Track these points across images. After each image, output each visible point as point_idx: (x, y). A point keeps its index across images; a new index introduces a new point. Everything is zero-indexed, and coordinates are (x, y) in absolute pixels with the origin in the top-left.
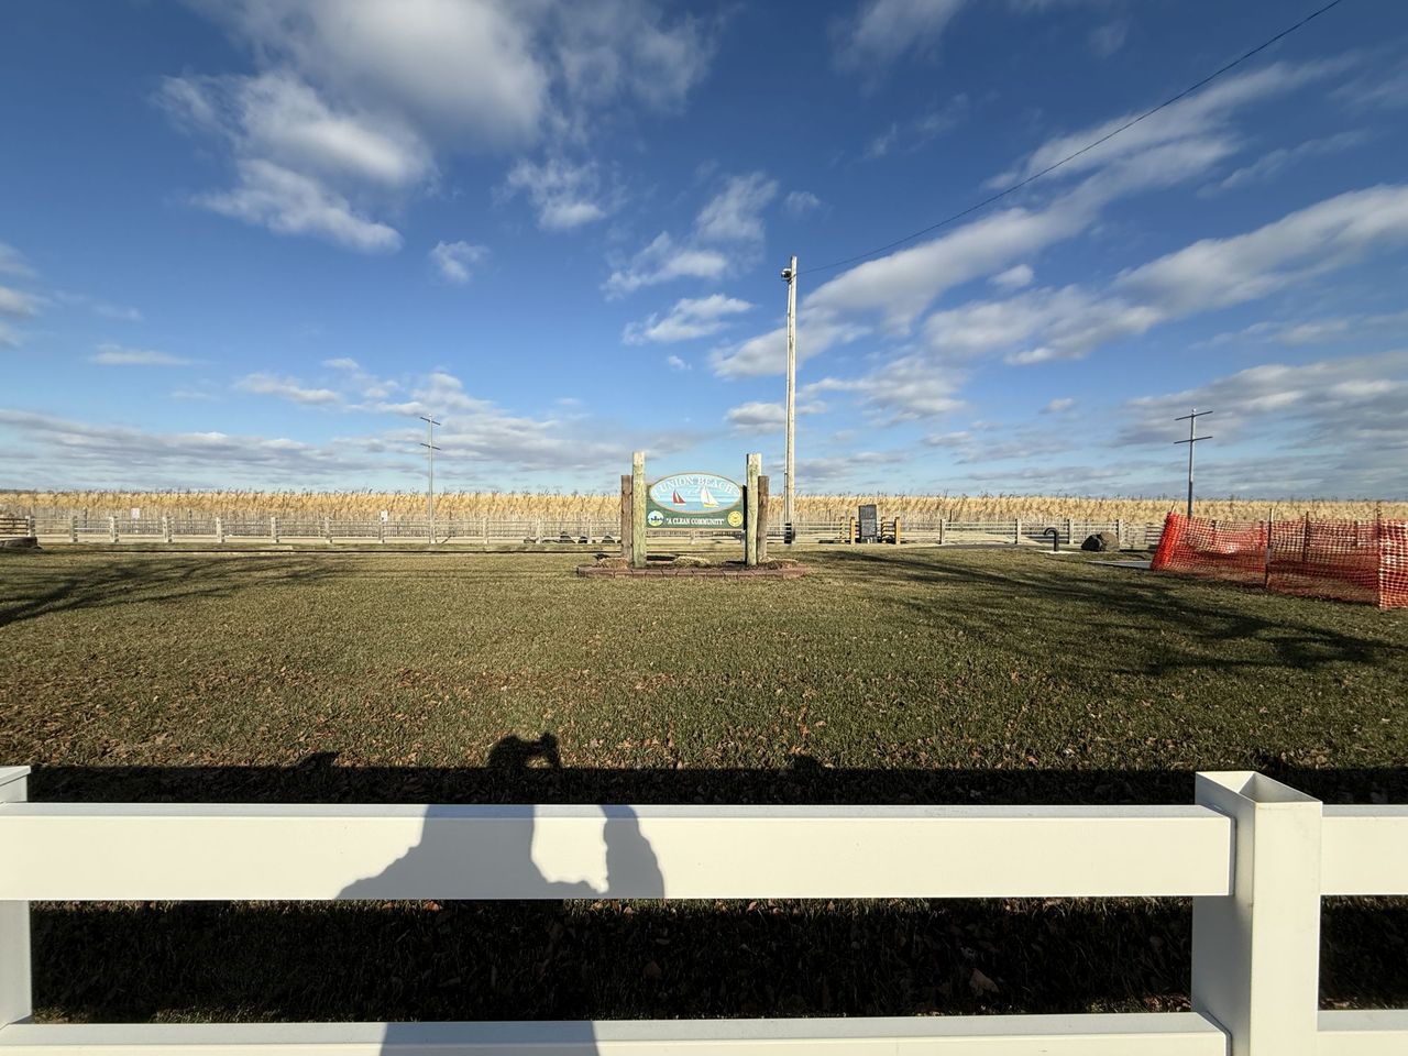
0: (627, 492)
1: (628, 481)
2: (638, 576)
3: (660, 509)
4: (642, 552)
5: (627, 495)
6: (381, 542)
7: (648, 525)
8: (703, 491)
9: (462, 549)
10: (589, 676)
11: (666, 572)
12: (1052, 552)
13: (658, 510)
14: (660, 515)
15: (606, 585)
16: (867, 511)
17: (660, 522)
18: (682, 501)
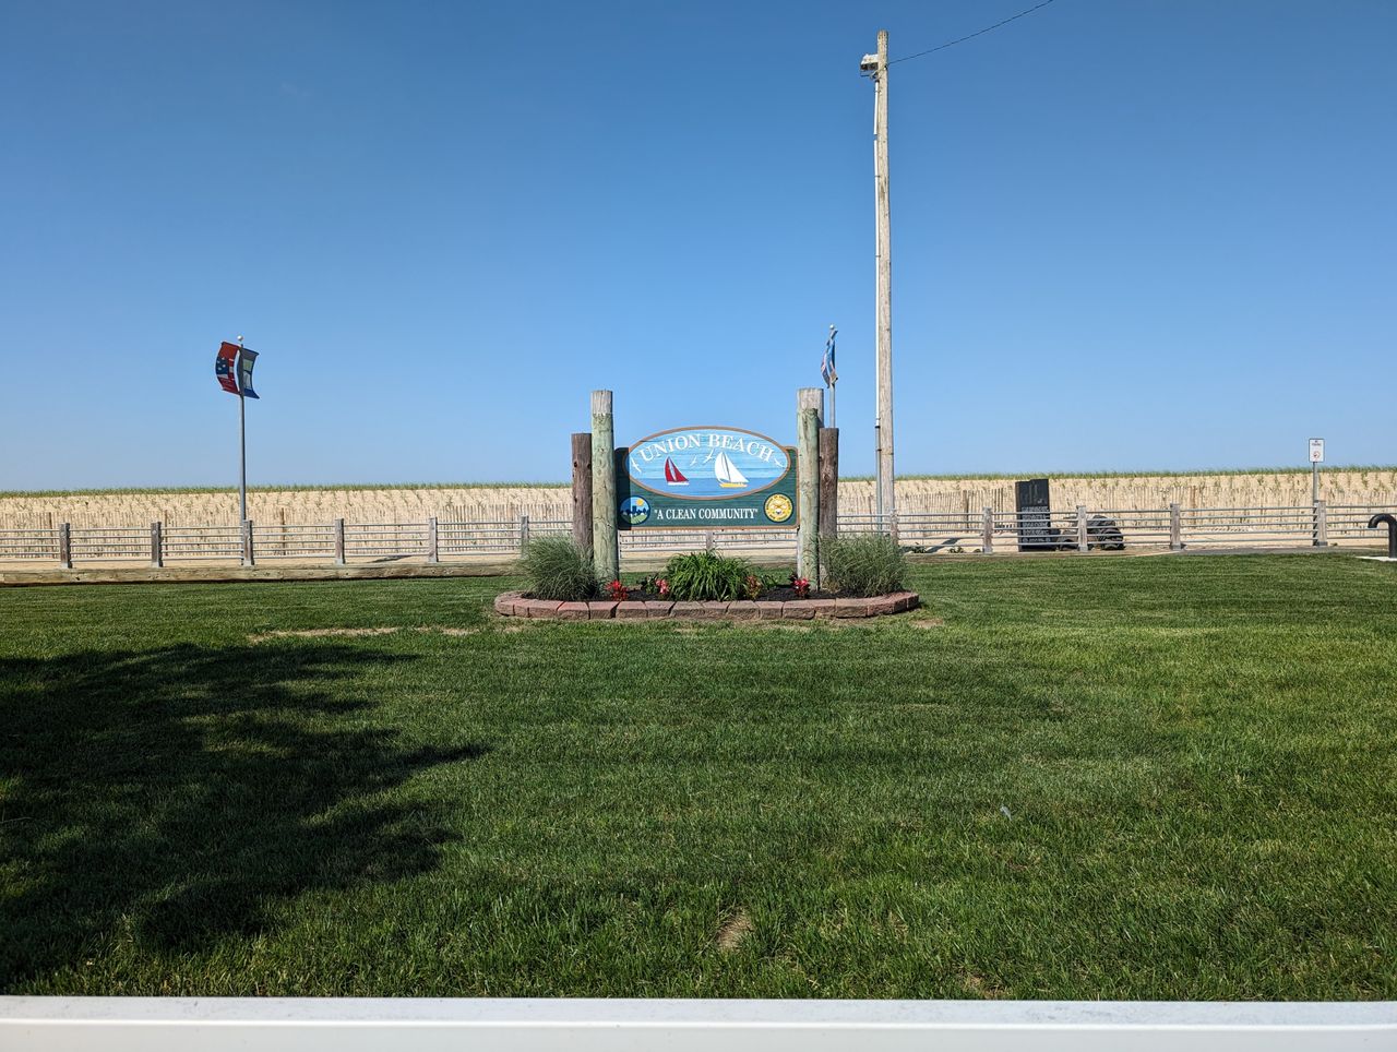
0: (582, 463)
1: (583, 444)
3: (641, 492)
5: (582, 469)
8: (720, 455)
13: (637, 495)
14: (641, 503)
17: (643, 516)
18: (680, 478)
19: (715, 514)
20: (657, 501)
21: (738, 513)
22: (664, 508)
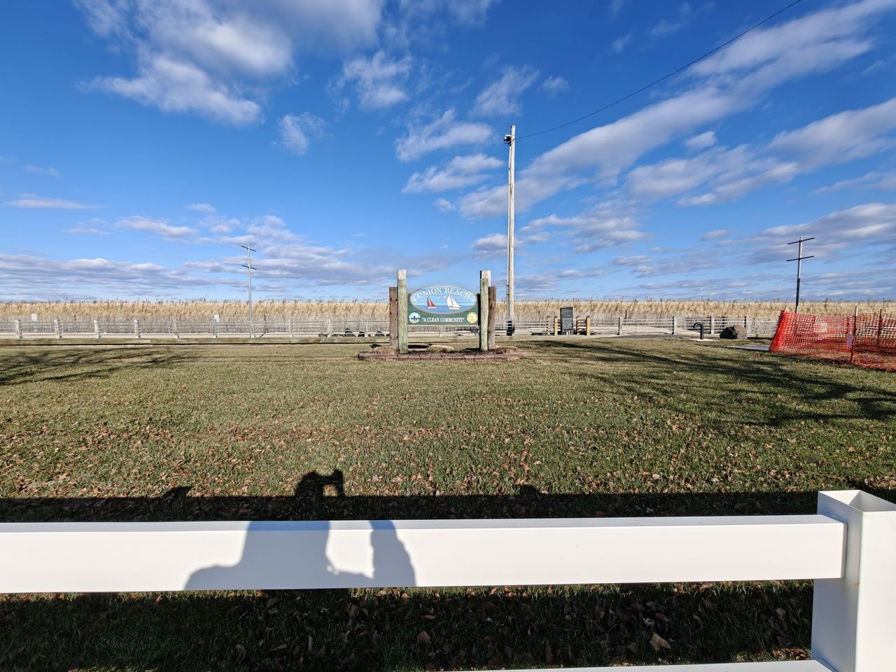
0: (394, 299)
1: (394, 290)
2: (403, 359)
3: (417, 311)
4: (405, 342)
5: (394, 300)
6: (214, 337)
7: (409, 323)
8: (449, 299)
9: (274, 341)
10: (370, 430)
11: (423, 356)
12: (699, 340)
13: (416, 312)
14: (417, 315)
15: (379, 366)
16: (567, 311)
17: (418, 321)
18: (433, 305)
19: (447, 320)
20: (423, 314)
21: (456, 320)
22: (426, 317)
